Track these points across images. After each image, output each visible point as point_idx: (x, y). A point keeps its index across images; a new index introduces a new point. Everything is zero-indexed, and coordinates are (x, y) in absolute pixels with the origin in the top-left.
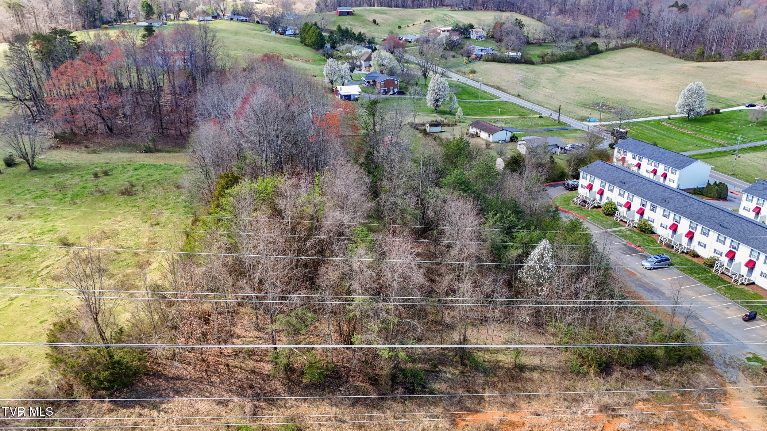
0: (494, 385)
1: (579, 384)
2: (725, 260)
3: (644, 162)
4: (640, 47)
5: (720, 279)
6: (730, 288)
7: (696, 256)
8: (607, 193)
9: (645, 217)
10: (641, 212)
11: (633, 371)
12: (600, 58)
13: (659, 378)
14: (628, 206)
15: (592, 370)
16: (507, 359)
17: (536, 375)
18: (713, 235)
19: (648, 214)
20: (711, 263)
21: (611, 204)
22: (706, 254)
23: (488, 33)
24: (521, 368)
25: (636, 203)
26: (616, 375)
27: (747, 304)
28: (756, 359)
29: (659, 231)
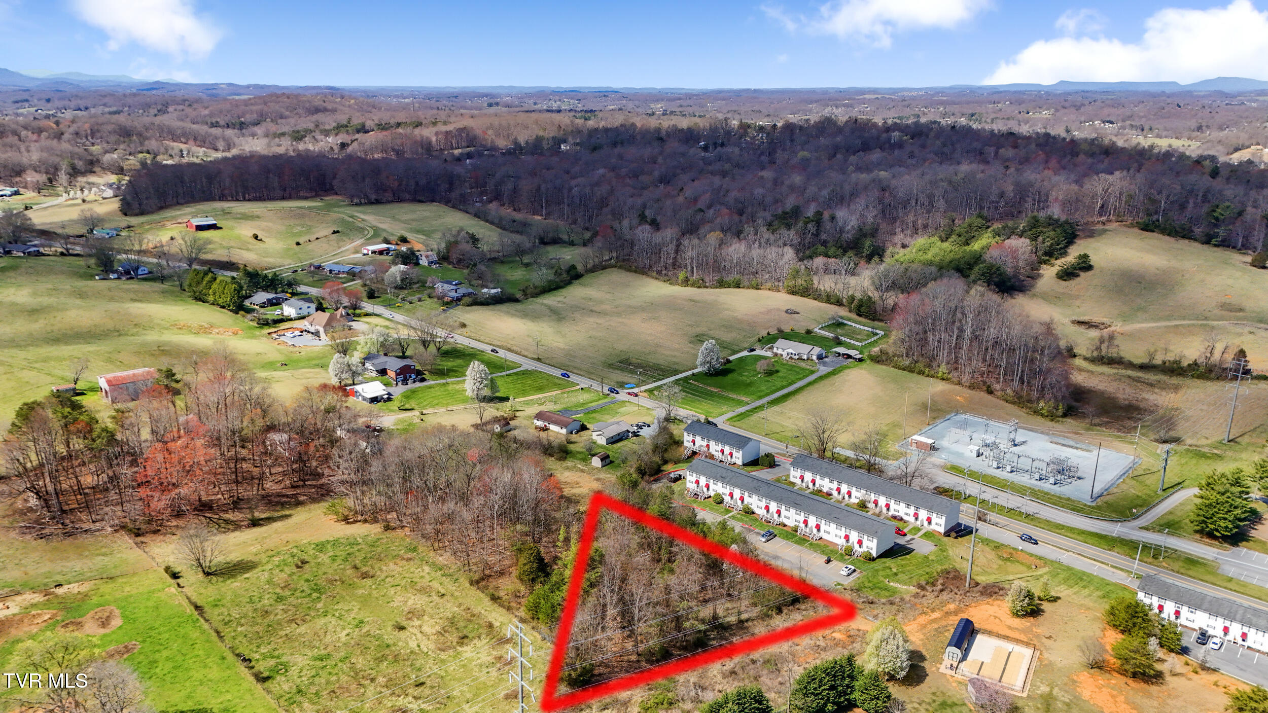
0: (734, 635)
1: (772, 622)
2: (802, 525)
3: (712, 444)
4: (620, 267)
5: (804, 540)
6: (811, 544)
7: (785, 526)
8: (712, 486)
9: (745, 502)
10: (742, 499)
11: (791, 607)
12: (584, 285)
13: (803, 607)
14: (731, 495)
15: (774, 613)
16: (733, 619)
17: (750, 623)
18: (793, 511)
19: (747, 500)
20: (796, 530)
21: (718, 495)
22: (791, 523)
23: (438, 254)
24: (741, 622)
25: (737, 493)
26: (785, 611)
27: (823, 552)
28: (839, 584)
29: (757, 511)
